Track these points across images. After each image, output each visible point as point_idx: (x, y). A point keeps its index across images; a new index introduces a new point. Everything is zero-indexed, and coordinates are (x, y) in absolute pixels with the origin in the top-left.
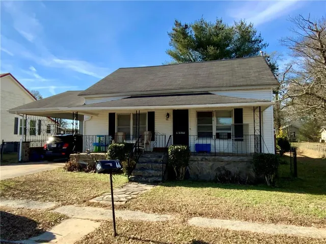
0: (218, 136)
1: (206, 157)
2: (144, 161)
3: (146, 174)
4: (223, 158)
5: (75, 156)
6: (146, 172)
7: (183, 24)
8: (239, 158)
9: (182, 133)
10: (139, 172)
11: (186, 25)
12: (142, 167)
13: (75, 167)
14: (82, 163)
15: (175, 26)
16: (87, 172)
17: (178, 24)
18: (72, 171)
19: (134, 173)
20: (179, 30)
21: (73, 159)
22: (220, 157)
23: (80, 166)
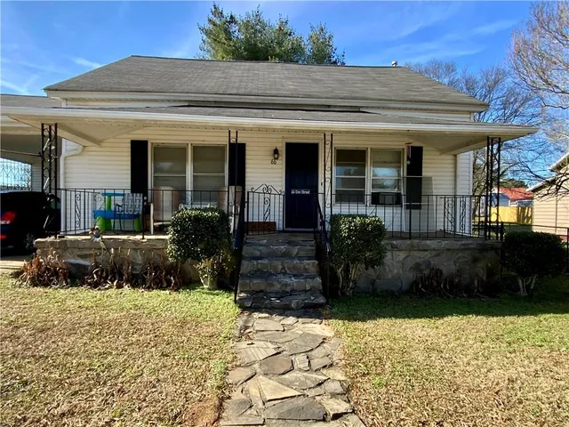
0: (376, 199)
1: (394, 242)
2: (258, 253)
3: (277, 287)
4: (428, 242)
5: (52, 243)
6: (275, 283)
7: (226, 13)
8: (459, 243)
9: (303, 192)
10: (257, 284)
11: (232, 17)
12: (259, 270)
13: (56, 274)
14: (73, 261)
15: (211, 16)
16: (95, 285)
17: (217, 12)
18: (46, 285)
19: (244, 285)
20: (218, 23)
21: (45, 254)
22: (424, 242)
23: (70, 272)
